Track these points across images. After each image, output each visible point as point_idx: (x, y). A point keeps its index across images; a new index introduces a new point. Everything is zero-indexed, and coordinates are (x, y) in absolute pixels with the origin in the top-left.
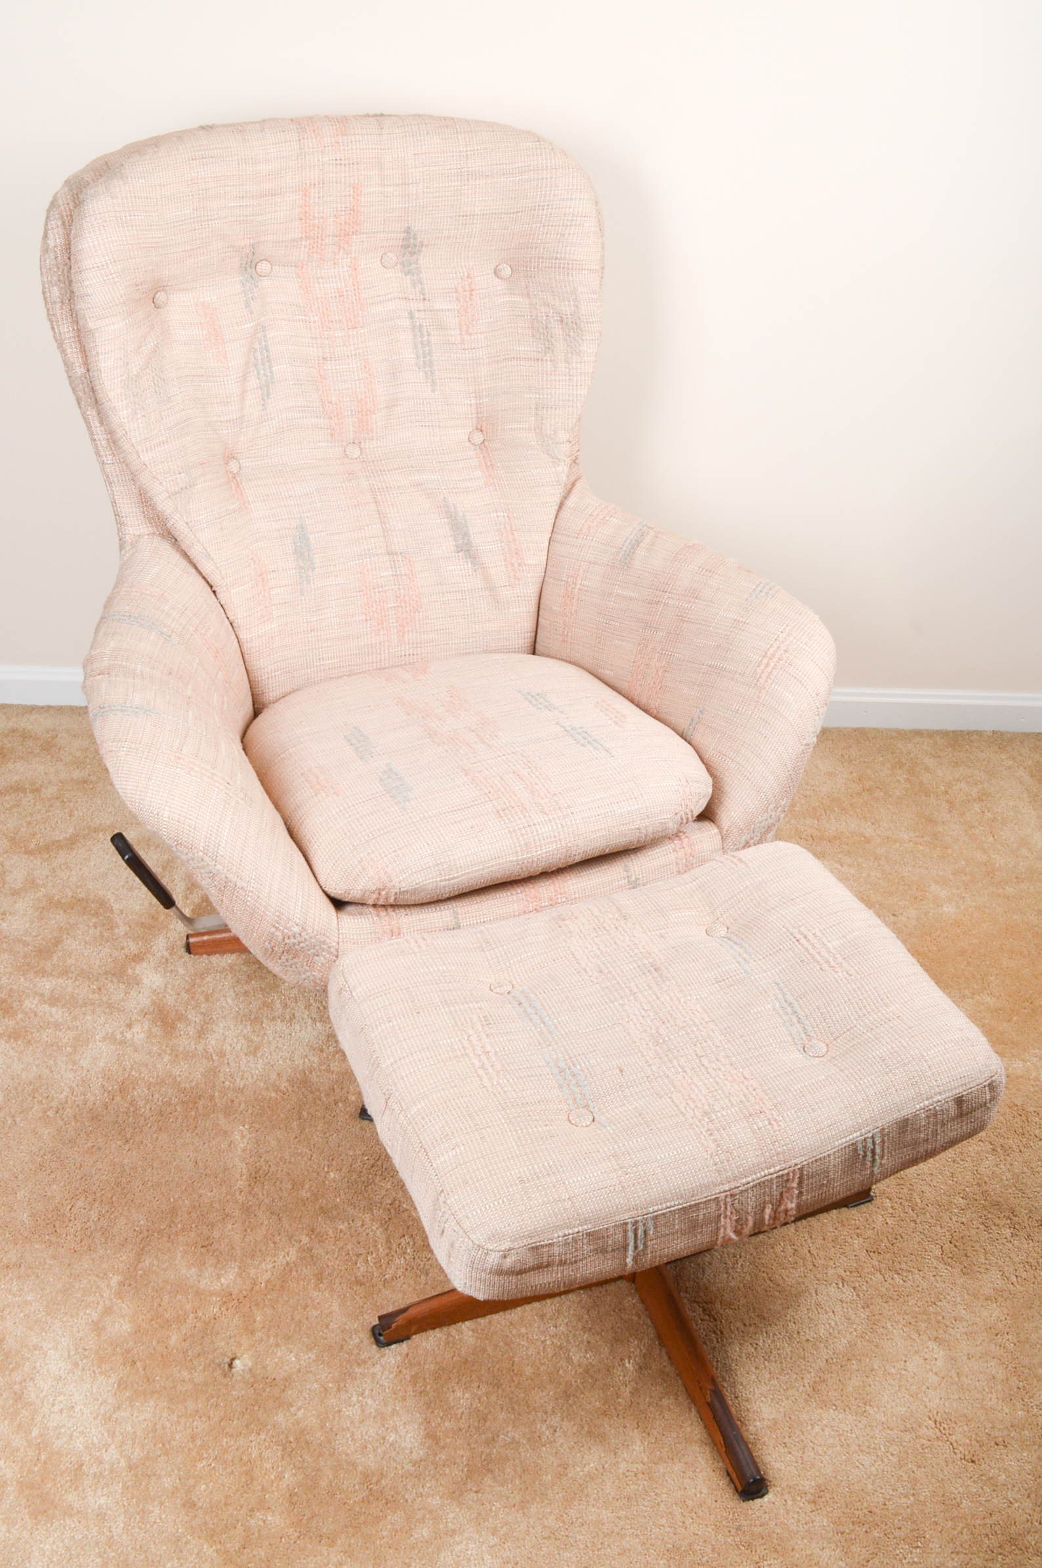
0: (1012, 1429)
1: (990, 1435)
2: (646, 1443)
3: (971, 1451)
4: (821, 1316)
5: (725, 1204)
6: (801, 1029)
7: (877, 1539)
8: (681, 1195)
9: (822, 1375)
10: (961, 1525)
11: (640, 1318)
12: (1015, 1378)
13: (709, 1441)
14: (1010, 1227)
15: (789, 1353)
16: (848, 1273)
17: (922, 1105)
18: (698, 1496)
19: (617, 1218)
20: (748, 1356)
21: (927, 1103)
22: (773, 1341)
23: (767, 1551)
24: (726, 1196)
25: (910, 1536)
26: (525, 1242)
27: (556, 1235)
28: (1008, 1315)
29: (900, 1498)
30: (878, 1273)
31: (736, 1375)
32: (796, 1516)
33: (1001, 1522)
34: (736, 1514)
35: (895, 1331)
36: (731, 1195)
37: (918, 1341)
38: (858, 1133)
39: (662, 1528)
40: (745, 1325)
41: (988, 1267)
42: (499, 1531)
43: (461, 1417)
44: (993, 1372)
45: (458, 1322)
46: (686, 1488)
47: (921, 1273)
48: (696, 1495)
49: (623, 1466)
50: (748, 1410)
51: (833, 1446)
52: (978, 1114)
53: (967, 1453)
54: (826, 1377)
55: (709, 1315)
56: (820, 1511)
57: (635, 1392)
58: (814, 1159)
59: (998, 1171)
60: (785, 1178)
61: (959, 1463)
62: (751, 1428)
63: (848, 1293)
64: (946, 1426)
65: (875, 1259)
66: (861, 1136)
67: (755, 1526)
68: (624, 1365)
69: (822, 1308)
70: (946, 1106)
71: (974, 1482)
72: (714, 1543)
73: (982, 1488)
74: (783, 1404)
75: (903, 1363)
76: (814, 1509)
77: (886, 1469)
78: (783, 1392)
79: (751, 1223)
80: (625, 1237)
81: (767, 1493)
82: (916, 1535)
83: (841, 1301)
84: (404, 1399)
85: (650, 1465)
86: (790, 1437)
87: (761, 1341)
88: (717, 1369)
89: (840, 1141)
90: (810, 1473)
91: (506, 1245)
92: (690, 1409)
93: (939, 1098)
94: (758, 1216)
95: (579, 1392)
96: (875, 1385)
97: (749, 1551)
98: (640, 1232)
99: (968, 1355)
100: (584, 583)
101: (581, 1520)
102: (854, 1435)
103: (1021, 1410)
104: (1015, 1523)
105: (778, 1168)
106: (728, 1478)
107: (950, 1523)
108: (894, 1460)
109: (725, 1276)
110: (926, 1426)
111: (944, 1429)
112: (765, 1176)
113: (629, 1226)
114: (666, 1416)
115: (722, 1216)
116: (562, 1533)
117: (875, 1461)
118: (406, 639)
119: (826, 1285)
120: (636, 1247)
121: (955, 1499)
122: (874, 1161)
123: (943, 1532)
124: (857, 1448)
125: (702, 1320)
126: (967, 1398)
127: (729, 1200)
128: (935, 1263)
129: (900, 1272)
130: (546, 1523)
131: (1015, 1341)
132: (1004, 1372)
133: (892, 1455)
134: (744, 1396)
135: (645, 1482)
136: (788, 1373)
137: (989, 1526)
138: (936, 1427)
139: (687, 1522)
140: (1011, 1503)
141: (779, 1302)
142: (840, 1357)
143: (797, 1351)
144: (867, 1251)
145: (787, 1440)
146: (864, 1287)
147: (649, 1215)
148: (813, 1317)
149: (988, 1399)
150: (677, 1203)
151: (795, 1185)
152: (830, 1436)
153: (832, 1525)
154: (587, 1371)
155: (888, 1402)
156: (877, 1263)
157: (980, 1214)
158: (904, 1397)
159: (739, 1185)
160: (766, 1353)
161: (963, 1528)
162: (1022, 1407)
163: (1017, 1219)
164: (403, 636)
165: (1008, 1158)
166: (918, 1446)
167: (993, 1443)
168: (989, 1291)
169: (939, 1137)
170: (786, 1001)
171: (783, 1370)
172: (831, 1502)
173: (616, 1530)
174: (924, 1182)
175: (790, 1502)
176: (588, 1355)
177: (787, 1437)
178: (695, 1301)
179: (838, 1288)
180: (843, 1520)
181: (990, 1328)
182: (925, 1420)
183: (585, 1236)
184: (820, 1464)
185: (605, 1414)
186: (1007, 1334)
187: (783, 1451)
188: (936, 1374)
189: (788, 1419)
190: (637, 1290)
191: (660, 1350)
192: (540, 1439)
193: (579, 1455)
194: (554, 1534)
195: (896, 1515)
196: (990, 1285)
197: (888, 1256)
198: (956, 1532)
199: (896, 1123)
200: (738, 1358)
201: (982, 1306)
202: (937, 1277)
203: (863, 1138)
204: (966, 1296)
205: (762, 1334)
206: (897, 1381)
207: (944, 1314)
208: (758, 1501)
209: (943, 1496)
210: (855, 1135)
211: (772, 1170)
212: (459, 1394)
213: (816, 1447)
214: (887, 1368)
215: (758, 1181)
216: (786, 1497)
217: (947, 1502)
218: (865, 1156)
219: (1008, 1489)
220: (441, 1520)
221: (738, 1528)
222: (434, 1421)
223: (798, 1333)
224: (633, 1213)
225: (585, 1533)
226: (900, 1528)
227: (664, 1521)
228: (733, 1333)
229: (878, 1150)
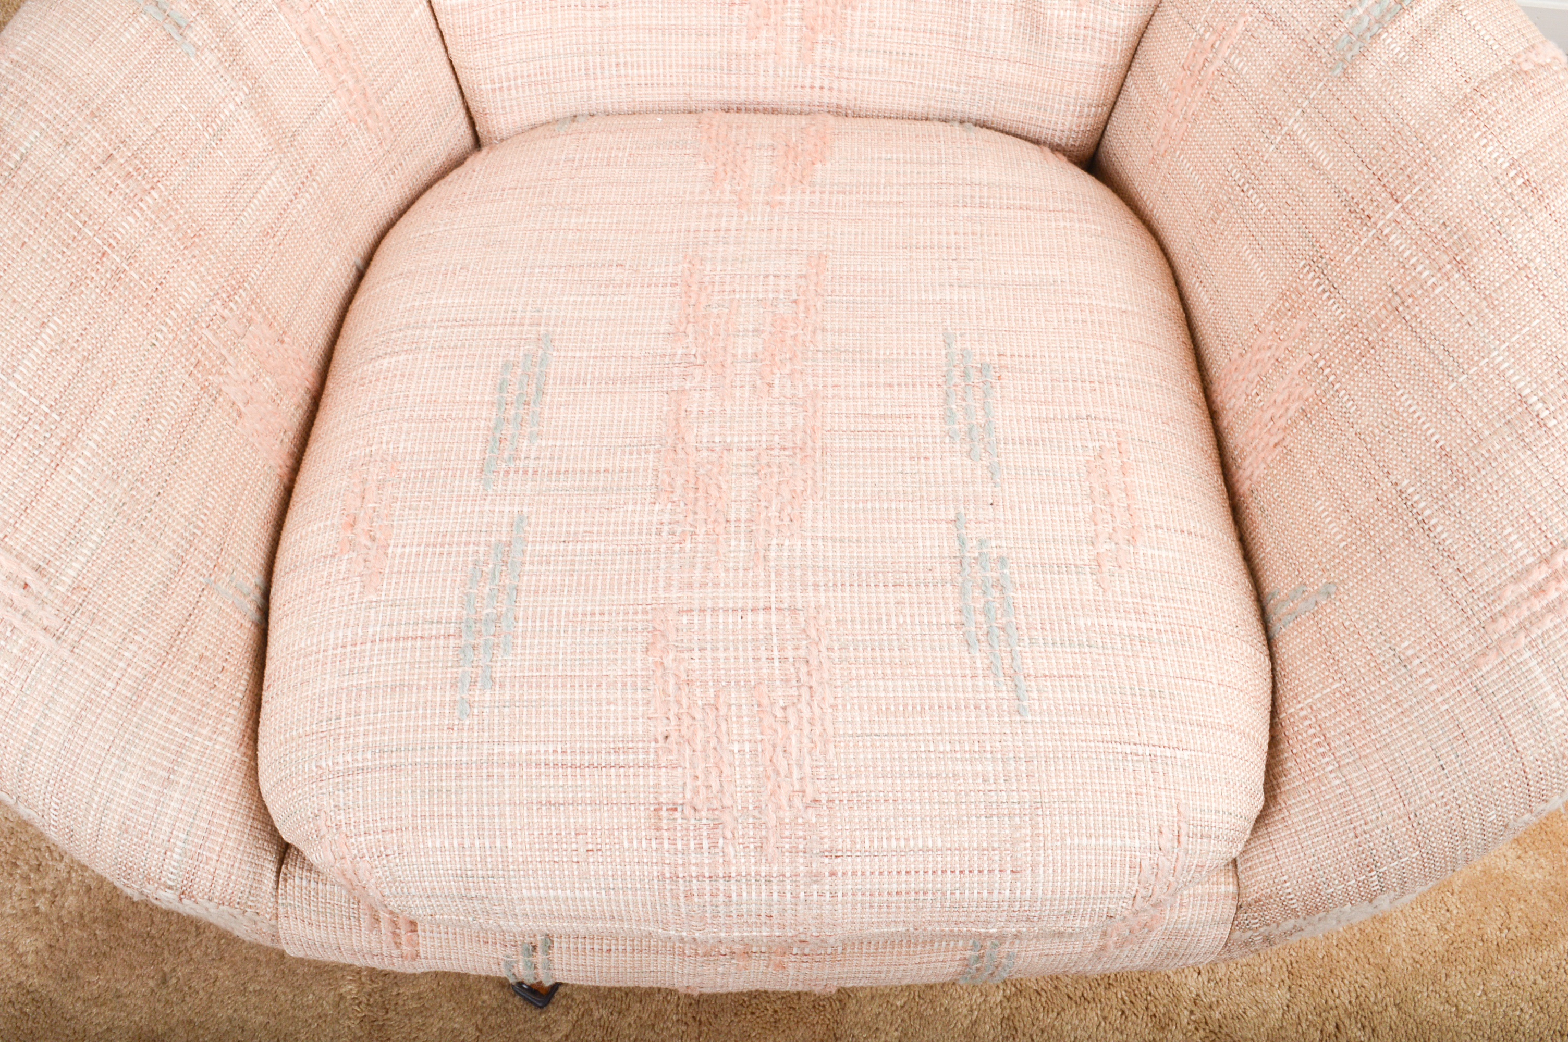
100: (1236, 61)
118: (818, 58)
164: (812, 50)
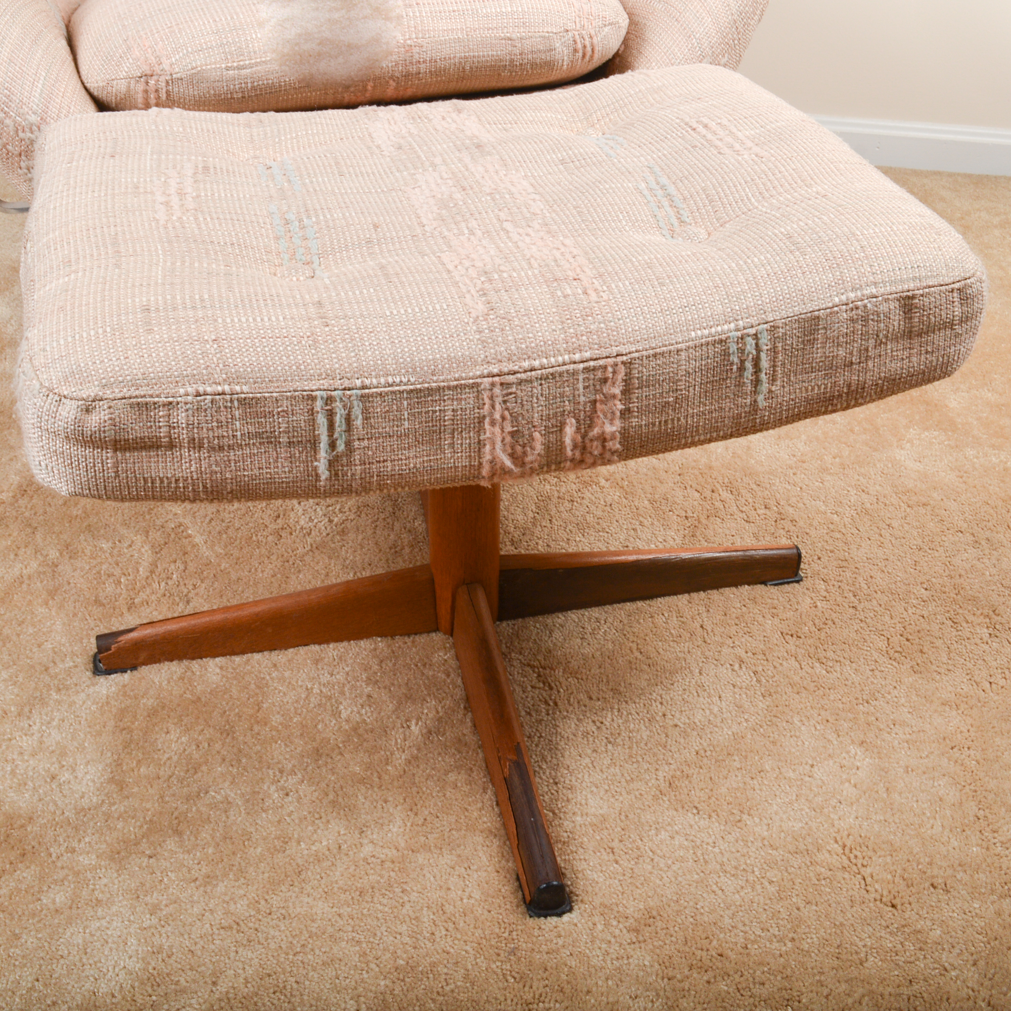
0: (959, 868)
1: (925, 873)
2: (409, 824)
3: (893, 892)
4: (702, 699)
5: (492, 398)
6: (672, 214)
7: (723, 994)
8: (414, 370)
9: (685, 768)
10: (861, 990)
11: (448, 676)
12: (973, 803)
13: (503, 832)
14: (988, 627)
15: (645, 738)
16: (750, 654)
17: (844, 298)
18: (465, 901)
19: (298, 385)
20: (586, 734)
21: (852, 295)
22: (627, 721)
23: (548, 989)
24: (493, 385)
25: (777, 996)
26: (126, 392)
27: (182, 391)
28: (972, 726)
29: (771, 942)
30: (793, 658)
31: (563, 756)
32: (604, 946)
33: (925, 995)
34: (514, 933)
35: (803, 728)
36: (502, 384)
37: (835, 742)
38: (732, 326)
39: (398, 937)
40: (591, 698)
41: (950, 667)
42: (161, 910)
43: (165, 763)
44: (941, 793)
45: (206, 657)
46: (449, 889)
47: (854, 665)
48: (462, 899)
49: (368, 849)
50: (568, 800)
51: (682, 860)
52: (939, 338)
53: (885, 893)
54: (690, 772)
55: (544, 683)
56: (643, 945)
57: (413, 760)
58: (651, 352)
59: (980, 565)
60: (599, 374)
61: (871, 905)
62: (566, 823)
63: (745, 677)
64: (858, 854)
65: (791, 643)
66: (737, 330)
67: (540, 952)
68: (409, 727)
69: (705, 690)
70: (884, 308)
71: (891, 933)
72: (470, 967)
73: (902, 943)
74: (621, 798)
75: (808, 767)
76: (634, 940)
77: (756, 899)
78: (624, 784)
79: (539, 447)
80: (313, 422)
81: (570, 910)
82: (787, 997)
83: (734, 686)
84: (99, 734)
85: (406, 852)
86: (621, 841)
87: (608, 720)
88: (537, 745)
89: (699, 332)
90: (639, 891)
91: (90, 391)
92: (485, 790)
93: (874, 291)
94: (552, 438)
95: (337, 751)
96: (761, 790)
97: (521, 985)
98: (338, 419)
99: (907, 767)
101: (283, 911)
102: (717, 850)
103: (978, 845)
104: (948, 999)
105: (587, 355)
106: (516, 884)
107: (844, 986)
108: (772, 889)
109: (579, 640)
110: (829, 852)
111: (856, 857)
112: (564, 364)
113: (319, 404)
114: (448, 794)
115: (487, 420)
116: (251, 925)
117: (742, 888)
119: (716, 666)
120: (332, 445)
121: (857, 953)
122: (757, 382)
123: (830, 998)
124: (718, 867)
125: (533, 687)
126: (897, 821)
127: (497, 391)
128: (876, 655)
129: (824, 661)
130: (232, 907)
131: (978, 758)
132: (958, 794)
133: (771, 882)
134: (567, 782)
135: (392, 874)
136: (638, 762)
137: (905, 997)
138: (844, 854)
139: (437, 934)
140: (946, 970)
141: (646, 677)
142: (718, 749)
143: (656, 736)
144: (782, 633)
145: (615, 844)
146: (769, 672)
147: (354, 392)
148: (690, 699)
149: (929, 826)
150: (405, 380)
151: (617, 391)
152: (681, 846)
153: (657, 966)
154: (355, 729)
155: (776, 814)
156: (793, 648)
157: (947, 609)
158: (802, 810)
159: (516, 368)
160: (612, 734)
161: (863, 996)
162: (980, 842)
163: (999, 618)
165: (994, 552)
166: (812, 874)
167: (927, 885)
168: (949, 695)
169: (870, 364)
170: (658, 183)
171: (631, 756)
172: (662, 934)
173: (330, 930)
174: (876, 567)
175: (600, 927)
176: (363, 711)
177: (616, 840)
178: (529, 665)
179: (733, 670)
180: (676, 960)
181: (944, 739)
182: (828, 843)
183: (236, 403)
184: (658, 881)
185: (362, 781)
186: (969, 748)
187: (606, 858)
188: (855, 786)
189: (623, 818)
190: (454, 645)
191: (465, 715)
192: (264, 803)
193: (310, 828)
194: (238, 924)
195: (761, 964)
196: (950, 689)
197: (810, 641)
198: (850, 1001)
199: (798, 321)
200: (571, 736)
201: (936, 711)
202: (877, 672)
203: (739, 334)
204: (914, 698)
205: (612, 711)
206: (795, 789)
207: (879, 715)
208: (553, 920)
209: (838, 947)
210: (726, 327)
211: (577, 357)
212: (173, 736)
213: (656, 859)
214: (783, 770)
215: (551, 370)
216: (596, 919)
217: (844, 957)
218: (742, 369)
219: (943, 949)
220: (87, 885)
221: (513, 952)
222: (127, 764)
223: (664, 715)
224: (325, 384)
225: (283, 928)
226: (763, 984)
227: (404, 928)
228: (570, 705)
229: (765, 363)
